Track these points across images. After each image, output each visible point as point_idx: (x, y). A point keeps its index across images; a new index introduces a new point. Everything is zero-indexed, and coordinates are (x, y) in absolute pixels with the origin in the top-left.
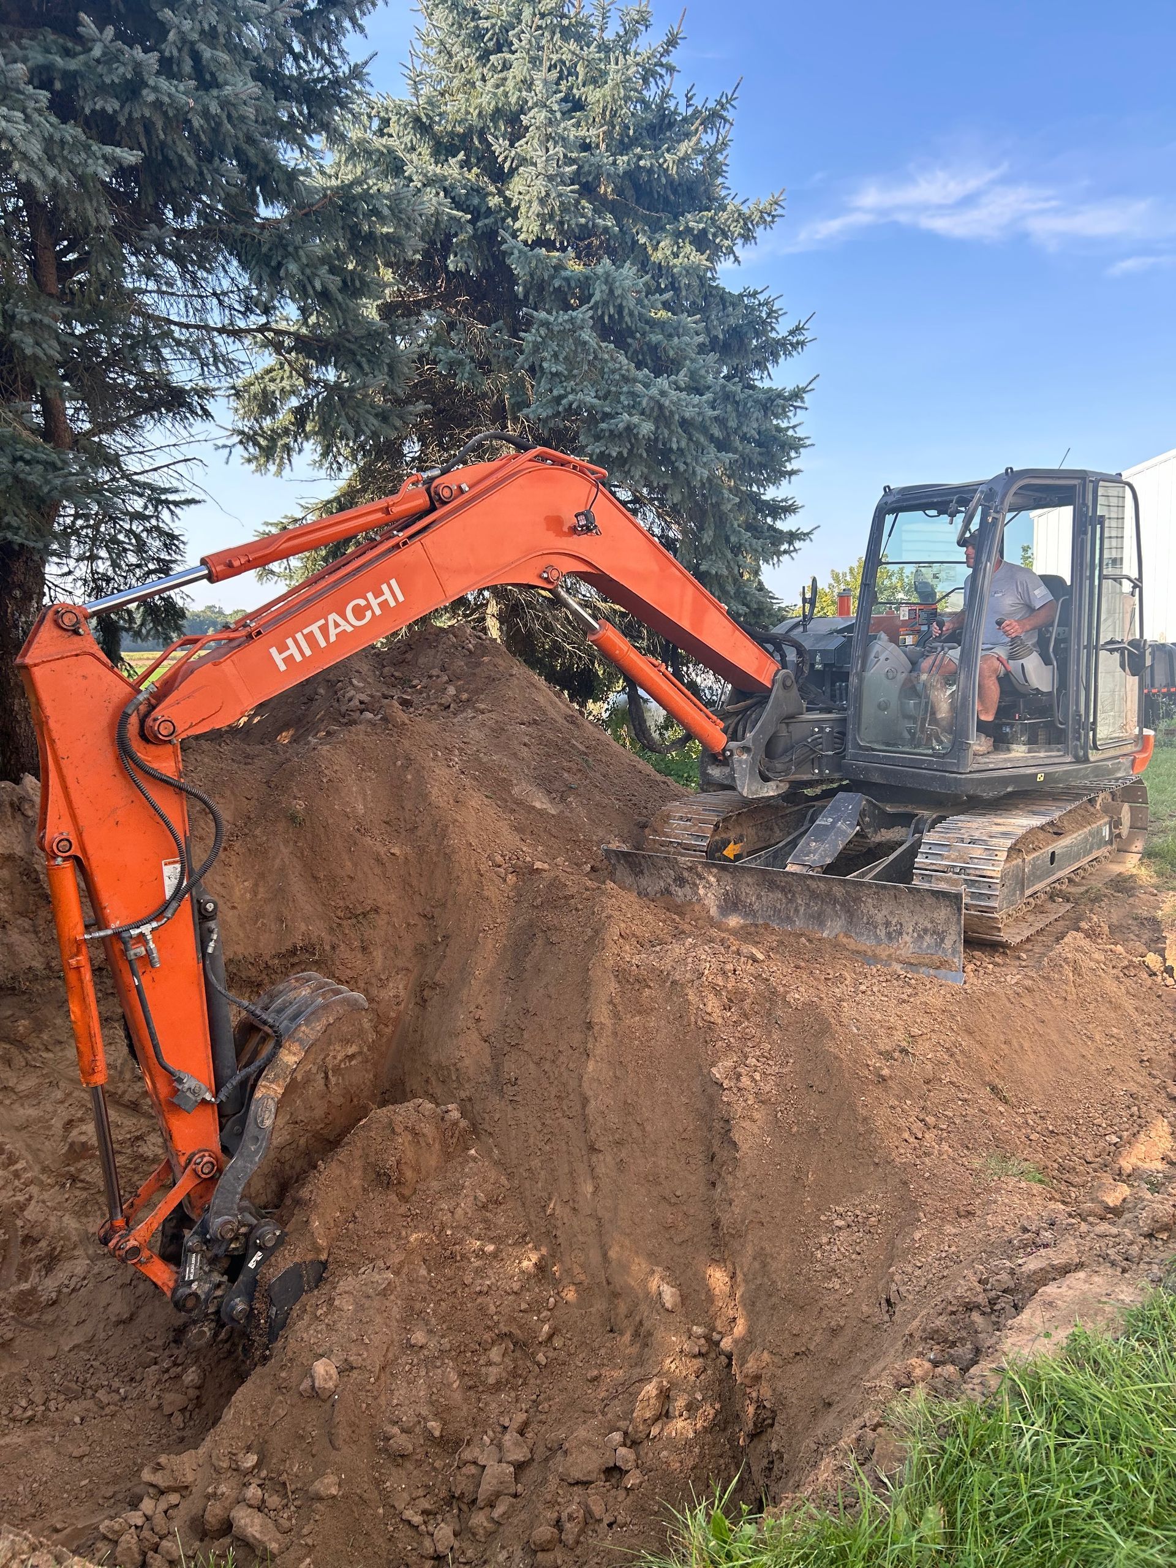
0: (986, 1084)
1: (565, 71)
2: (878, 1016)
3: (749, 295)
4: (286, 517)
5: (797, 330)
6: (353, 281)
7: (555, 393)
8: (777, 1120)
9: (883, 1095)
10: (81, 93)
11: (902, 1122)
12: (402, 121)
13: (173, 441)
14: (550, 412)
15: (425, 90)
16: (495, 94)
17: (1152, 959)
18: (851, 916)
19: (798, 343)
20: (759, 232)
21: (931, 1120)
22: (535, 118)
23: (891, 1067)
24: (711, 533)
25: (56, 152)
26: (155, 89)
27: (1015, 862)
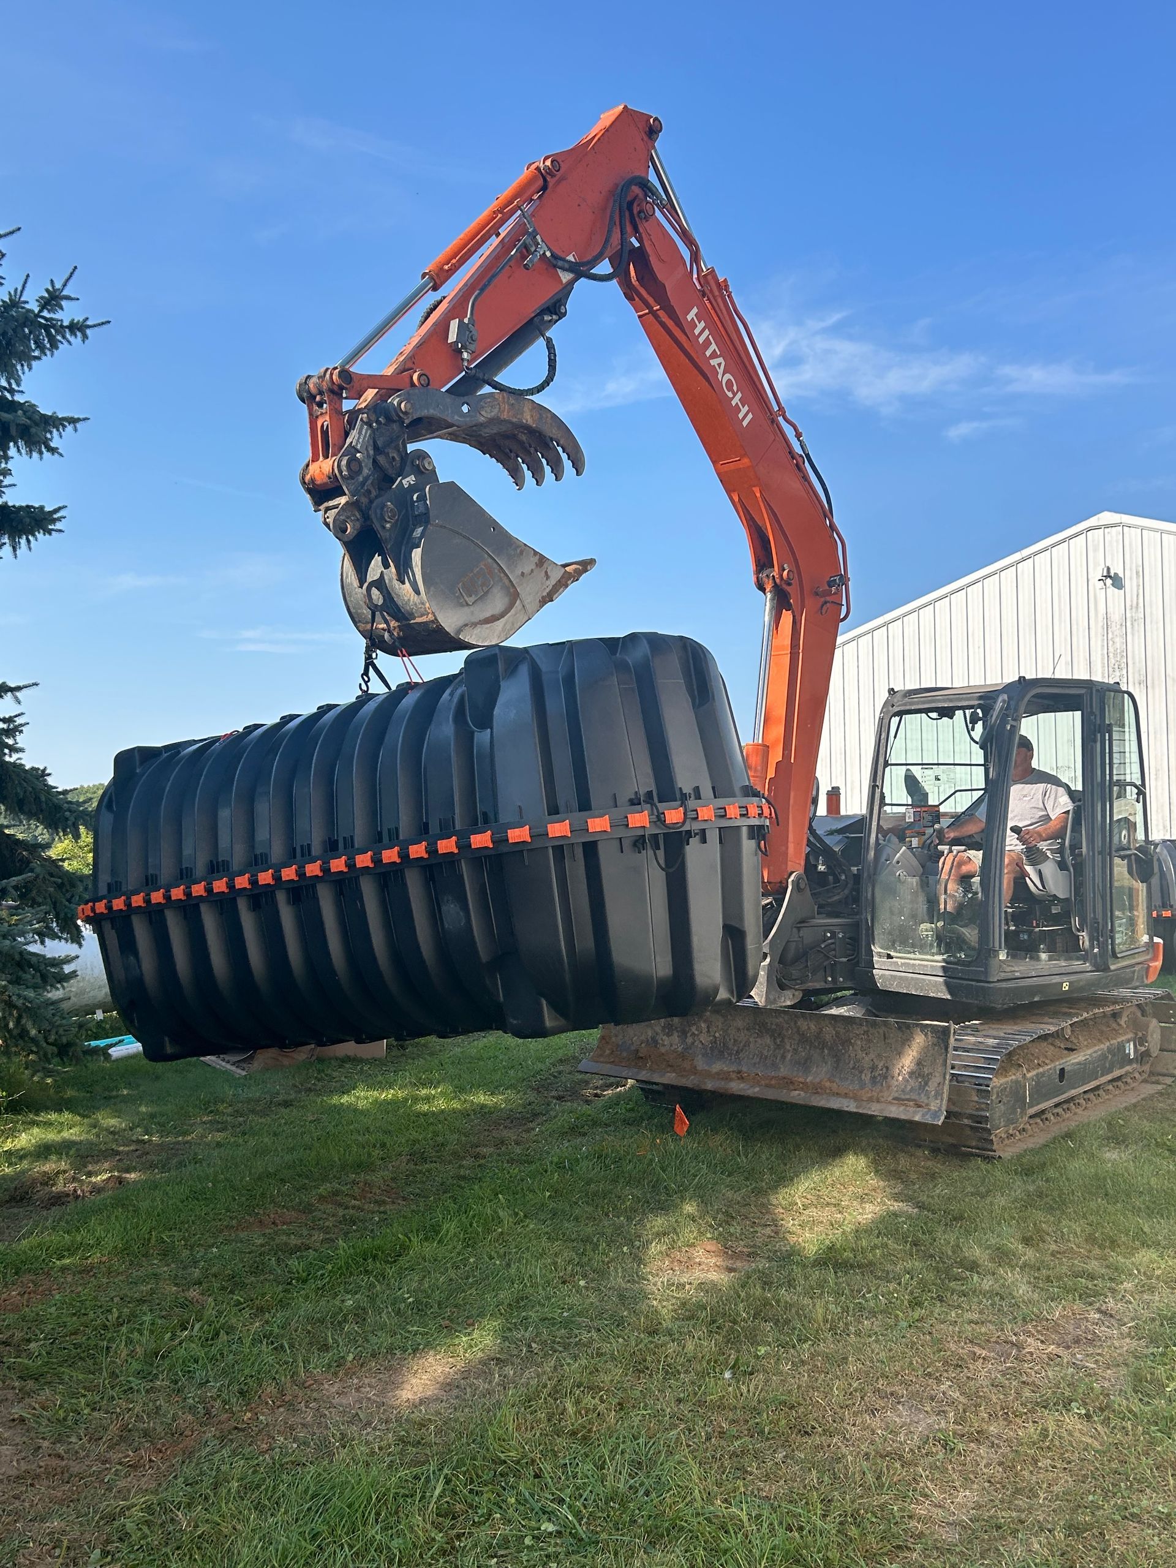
18: (838, 1061)
27: (1013, 1076)
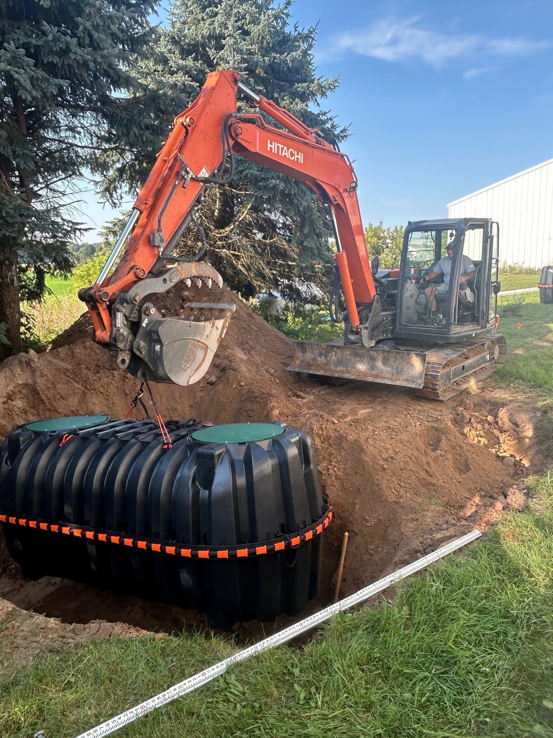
0: (423, 469)
1: (240, 17)
2: (382, 444)
3: (322, 114)
4: (115, 219)
5: (344, 131)
6: (157, 130)
7: (240, 169)
8: (344, 486)
9: (384, 475)
10: (42, 54)
11: (392, 486)
12: (167, 39)
13: (72, 192)
14: (237, 177)
15: (178, 25)
16: (209, 29)
17: (490, 418)
19: (344, 136)
20: (328, 93)
21: (403, 484)
22: (228, 41)
23: (387, 464)
24: (308, 229)
25: (35, 83)
26: (75, 53)
27: (447, 370)
